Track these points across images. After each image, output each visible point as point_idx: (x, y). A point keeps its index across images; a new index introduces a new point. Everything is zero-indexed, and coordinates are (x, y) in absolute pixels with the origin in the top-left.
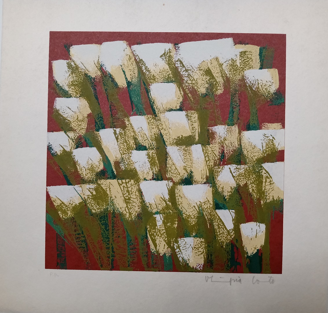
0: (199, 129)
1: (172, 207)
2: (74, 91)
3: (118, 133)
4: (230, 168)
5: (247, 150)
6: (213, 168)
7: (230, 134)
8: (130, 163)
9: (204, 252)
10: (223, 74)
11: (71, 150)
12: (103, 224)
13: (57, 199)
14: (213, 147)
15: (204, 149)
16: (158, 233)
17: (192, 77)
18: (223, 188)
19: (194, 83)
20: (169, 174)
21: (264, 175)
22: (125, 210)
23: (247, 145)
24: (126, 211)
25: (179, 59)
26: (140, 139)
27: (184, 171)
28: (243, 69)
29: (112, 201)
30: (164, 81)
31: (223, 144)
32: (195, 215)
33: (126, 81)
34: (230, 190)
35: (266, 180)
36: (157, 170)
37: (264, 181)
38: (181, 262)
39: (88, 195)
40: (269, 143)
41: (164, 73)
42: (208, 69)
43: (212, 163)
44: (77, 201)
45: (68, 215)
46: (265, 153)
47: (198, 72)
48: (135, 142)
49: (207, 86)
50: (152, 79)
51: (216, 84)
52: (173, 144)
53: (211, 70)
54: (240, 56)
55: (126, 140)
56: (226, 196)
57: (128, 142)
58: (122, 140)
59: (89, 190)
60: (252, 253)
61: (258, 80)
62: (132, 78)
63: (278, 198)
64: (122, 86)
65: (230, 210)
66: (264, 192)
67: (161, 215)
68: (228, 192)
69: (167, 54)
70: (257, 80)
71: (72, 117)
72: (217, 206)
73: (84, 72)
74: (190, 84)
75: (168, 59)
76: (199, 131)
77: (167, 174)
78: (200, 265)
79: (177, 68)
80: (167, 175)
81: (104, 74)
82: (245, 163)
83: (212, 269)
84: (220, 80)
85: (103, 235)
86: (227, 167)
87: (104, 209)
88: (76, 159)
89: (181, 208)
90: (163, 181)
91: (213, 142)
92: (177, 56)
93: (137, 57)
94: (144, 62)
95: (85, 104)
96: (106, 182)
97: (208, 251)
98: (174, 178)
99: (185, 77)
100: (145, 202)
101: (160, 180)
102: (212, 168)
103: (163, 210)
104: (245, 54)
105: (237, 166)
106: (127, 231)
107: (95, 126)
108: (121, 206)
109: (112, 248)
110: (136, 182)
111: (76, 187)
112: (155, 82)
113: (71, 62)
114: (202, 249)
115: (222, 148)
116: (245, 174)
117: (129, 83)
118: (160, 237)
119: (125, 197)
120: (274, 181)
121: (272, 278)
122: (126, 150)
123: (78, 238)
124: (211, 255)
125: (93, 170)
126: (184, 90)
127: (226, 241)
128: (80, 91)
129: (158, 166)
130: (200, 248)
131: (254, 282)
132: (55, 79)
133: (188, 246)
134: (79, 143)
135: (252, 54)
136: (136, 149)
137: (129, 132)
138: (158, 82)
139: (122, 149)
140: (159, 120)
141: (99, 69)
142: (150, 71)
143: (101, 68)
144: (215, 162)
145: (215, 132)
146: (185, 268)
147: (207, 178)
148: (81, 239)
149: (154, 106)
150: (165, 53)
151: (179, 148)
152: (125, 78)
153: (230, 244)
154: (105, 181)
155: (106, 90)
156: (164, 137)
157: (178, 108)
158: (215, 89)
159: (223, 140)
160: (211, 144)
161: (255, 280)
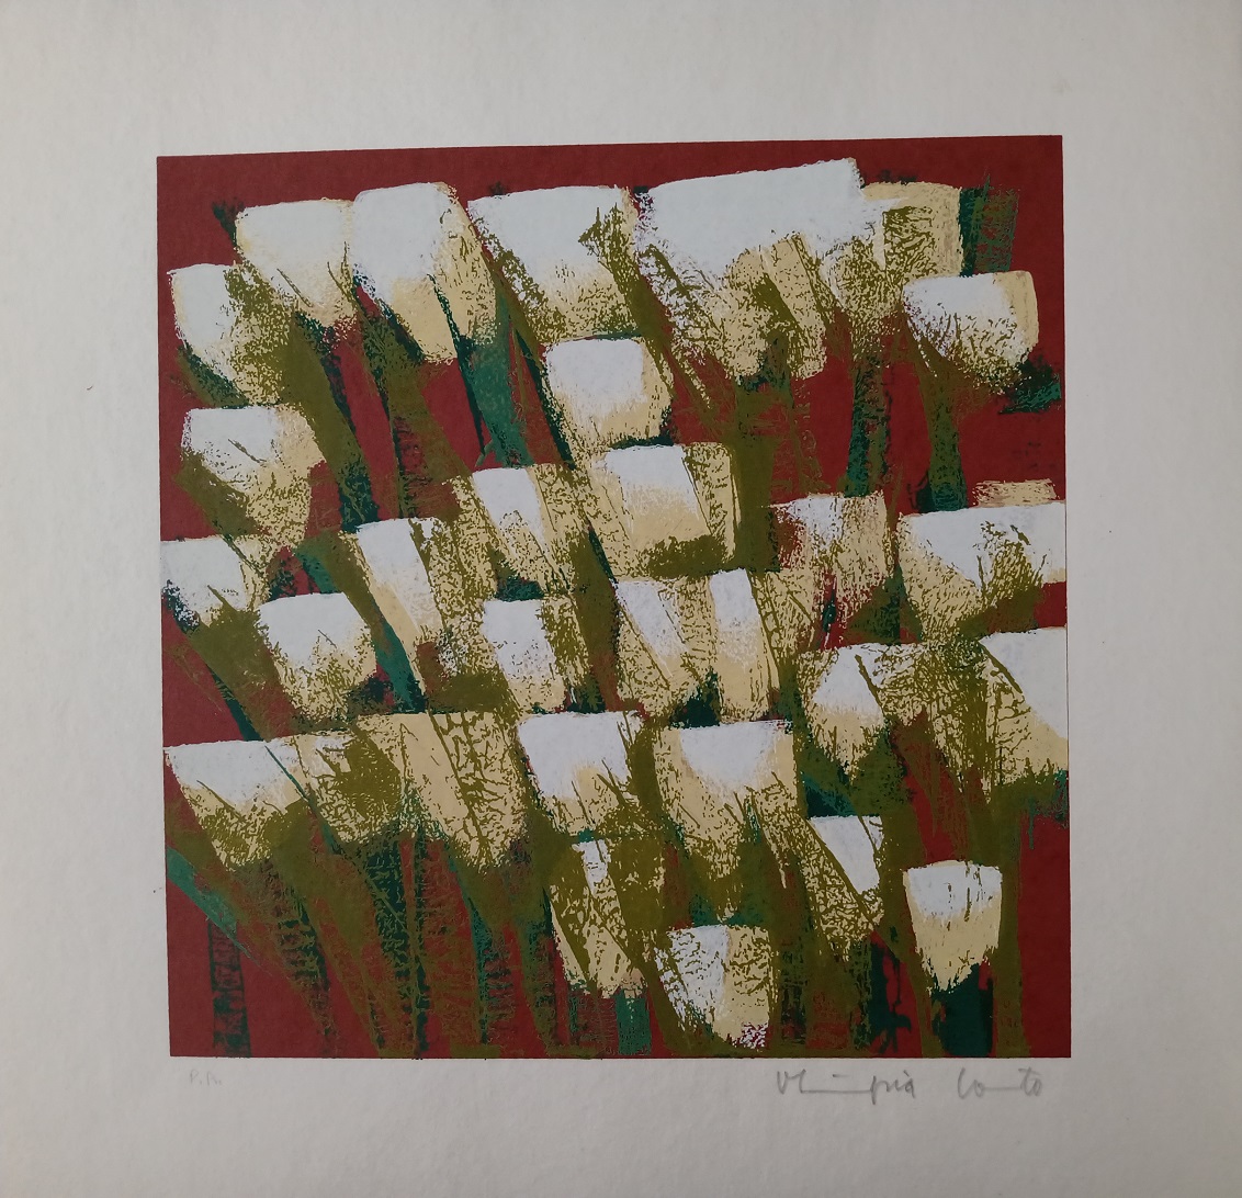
0: (738, 512)
1: (642, 811)
2: (255, 380)
3: (427, 534)
4: (858, 658)
5: (921, 586)
6: (795, 657)
7: (854, 527)
8: (479, 649)
9: (771, 981)
10: (823, 298)
11: (251, 606)
12: (383, 886)
13: (205, 795)
14: (791, 580)
15: (759, 585)
16: (593, 912)
17: (704, 314)
18: (834, 734)
19: (711, 339)
20: (629, 686)
21: (991, 680)
22: (465, 827)
23: (922, 567)
24: (466, 832)
25: (651, 246)
26: (512, 555)
27: (685, 674)
28: (898, 277)
29: (413, 796)
30: (598, 333)
31: (829, 565)
32: (732, 840)
33: (454, 336)
34: (861, 740)
35: (998, 700)
36: (581, 671)
37: (991, 701)
38: (684, 1020)
39: (323, 776)
40: (1006, 559)
41: (598, 300)
42: (763, 282)
43: (790, 642)
44: (282, 798)
45: (248, 853)
46: (991, 597)
47: (725, 293)
48: (496, 567)
49: (762, 345)
50: (551, 326)
51: (795, 339)
52: (640, 573)
53: (776, 283)
54: (888, 227)
55: (460, 563)
56: (846, 765)
57: (468, 570)
58: (443, 561)
59: (325, 758)
60: (955, 981)
61: (955, 316)
62: (476, 326)
63: (1047, 769)
64: (438, 356)
65: (864, 818)
66: (991, 747)
67: (601, 842)
68: (854, 747)
69: (606, 230)
70: (952, 319)
71: (253, 480)
72: (816, 803)
73: (292, 307)
74: (698, 340)
75: (610, 246)
76: (738, 520)
77: (621, 686)
78: (753, 1028)
79: (645, 282)
80: (619, 690)
81: (370, 314)
82: (916, 637)
83: (802, 1043)
84: (811, 322)
85: (383, 924)
86: (846, 655)
87: (385, 828)
88: (273, 638)
89: (679, 815)
90: (607, 712)
91: (793, 558)
92: (646, 235)
93: (490, 243)
94: (518, 261)
95: (299, 427)
96: (390, 725)
97: (785, 977)
98: (646, 702)
99: (679, 314)
100: (540, 797)
101: (596, 709)
102: (791, 657)
103: (609, 822)
104: (906, 220)
105: (885, 648)
106: (473, 909)
107: (342, 510)
108: (448, 813)
109: (421, 972)
110: (502, 722)
111: (277, 745)
112: (564, 337)
113: (243, 271)
114: (760, 968)
115: (828, 583)
116: (916, 676)
117: (464, 346)
118: (599, 927)
119: (463, 780)
120: (1029, 702)
121: (1031, 1076)
122: (460, 598)
123: (288, 938)
124: (798, 992)
125: (337, 678)
126: (674, 366)
127: (850, 937)
128: (278, 381)
129: (586, 657)
130: (753, 966)
131: (964, 1090)
132: (183, 339)
133: (706, 959)
134: (283, 577)
135: (931, 216)
136: (501, 595)
137: (471, 531)
138: (575, 336)
139: (447, 598)
140: (585, 481)
141: (348, 295)
142: (544, 297)
143: (357, 291)
144: (800, 635)
145: (797, 521)
146: (700, 1043)
147: (773, 695)
148: (299, 944)
149: (565, 430)
150: (598, 223)
151: (664, 587)
152: (450, 325)
153: (869, 946)
154: (386, 722)
155: (378, 373)
156: (603, 546)
157: (655, 432)
158: (793, 358)
159: (828, 551)
160: (786, 566)
161: (967, 1082)
